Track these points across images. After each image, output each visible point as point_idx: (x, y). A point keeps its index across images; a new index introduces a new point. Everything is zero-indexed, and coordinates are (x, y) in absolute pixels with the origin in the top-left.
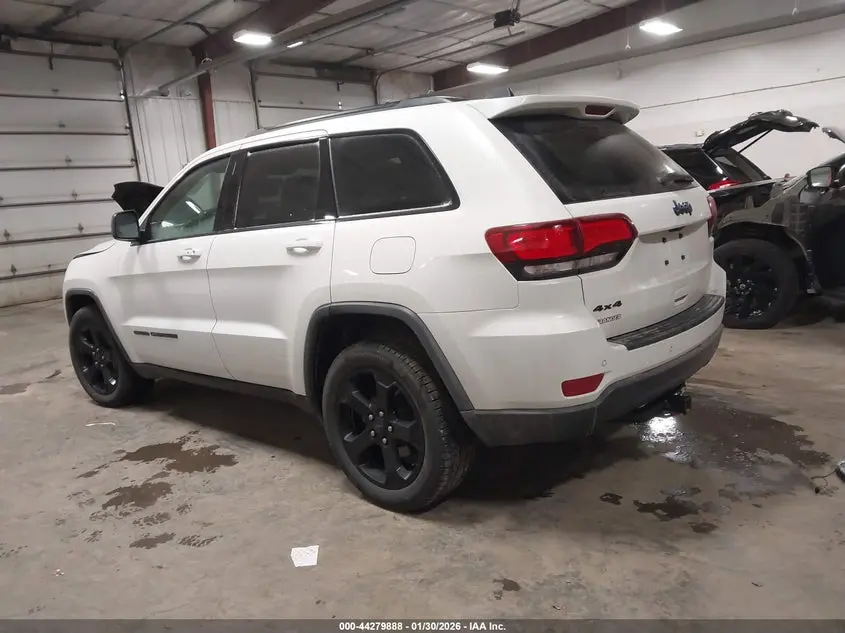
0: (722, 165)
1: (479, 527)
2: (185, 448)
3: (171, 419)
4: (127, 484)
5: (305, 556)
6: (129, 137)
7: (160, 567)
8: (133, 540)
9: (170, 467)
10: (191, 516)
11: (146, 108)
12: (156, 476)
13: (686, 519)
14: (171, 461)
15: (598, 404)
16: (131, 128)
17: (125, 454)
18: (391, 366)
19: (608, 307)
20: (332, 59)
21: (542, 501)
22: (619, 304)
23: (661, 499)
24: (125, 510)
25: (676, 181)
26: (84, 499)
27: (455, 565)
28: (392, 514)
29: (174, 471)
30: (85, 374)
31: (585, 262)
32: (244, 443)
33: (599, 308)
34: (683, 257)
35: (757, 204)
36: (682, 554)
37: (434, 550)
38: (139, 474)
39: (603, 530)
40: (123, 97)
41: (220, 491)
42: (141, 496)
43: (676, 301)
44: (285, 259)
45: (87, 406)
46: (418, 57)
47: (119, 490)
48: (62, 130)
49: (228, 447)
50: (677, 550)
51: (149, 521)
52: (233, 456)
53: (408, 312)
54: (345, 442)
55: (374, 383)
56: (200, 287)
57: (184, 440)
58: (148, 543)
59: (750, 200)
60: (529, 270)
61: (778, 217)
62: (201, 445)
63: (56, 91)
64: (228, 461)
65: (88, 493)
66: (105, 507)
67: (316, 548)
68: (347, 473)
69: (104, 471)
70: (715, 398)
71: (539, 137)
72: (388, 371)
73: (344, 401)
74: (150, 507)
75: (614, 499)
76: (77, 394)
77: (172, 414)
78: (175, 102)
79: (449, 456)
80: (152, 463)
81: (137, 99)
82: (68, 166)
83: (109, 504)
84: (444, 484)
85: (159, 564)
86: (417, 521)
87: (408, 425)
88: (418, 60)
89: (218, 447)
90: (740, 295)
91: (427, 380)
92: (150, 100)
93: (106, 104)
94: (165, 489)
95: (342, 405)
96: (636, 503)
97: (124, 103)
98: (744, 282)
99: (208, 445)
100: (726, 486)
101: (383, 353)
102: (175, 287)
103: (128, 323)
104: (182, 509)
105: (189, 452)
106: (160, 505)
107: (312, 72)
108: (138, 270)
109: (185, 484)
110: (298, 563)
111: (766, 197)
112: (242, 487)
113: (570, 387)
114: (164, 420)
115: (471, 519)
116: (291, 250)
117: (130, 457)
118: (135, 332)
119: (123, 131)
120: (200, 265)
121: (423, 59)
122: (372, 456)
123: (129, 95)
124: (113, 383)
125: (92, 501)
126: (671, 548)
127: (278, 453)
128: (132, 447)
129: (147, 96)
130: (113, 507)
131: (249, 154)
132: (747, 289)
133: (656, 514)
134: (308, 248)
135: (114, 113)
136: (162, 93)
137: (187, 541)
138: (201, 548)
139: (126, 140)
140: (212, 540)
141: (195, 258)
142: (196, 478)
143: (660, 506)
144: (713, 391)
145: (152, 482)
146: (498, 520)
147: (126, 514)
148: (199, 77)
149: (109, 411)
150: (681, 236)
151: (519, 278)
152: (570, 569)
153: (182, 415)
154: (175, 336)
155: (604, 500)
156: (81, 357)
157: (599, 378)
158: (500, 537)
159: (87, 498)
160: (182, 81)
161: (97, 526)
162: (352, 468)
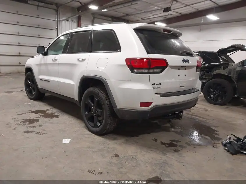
0: (222, 59)
1: (115, 141)
2: (47, 112)
3: (47, 105)
4: (29, 118)
5: (66, 141)
6: (56, 31)
7: (28, 138)
8: (24, 131)
9: (41, 116)
10: (41, 127)
11: (62, 23)
12: (36, 117)
13: (173, 148)
14: (42, 115)
15: (150, 110)
16: (57, 28)
17: (31, 111)
18: (98, 94)
19: (157, 84)
20: (117, 16)
21: (136, 137)
22: (160, 84)
23: (169, 142)
24: (25, 124)
25: (186, 54)
26: (16, 120)
27: (104, 149)
28: (93, 135)
29: (42, 117)
30: (27, 90)
31: (151, 71)
32: (63, 113)
33: (154, 84)
34: (185, 75)
35: (224, 69)
36: (167, 156)
37: (101, 144)
38: (33, 116)
39: (149, 147)
40: (56, 20)
41: (52, 123)
42: (31, 121)
43: (181, 87)
44: (76, 62)
45: (27, 99)
46: (142, 18)
47: (26, 119)
48: (38, 27)
49: (58, 113)
50: (167, 155)
51: (30, 127)
52: (59, 116)
53: (104, 79)
54: (85, 114)
55: (94, 98)
56: (56, 68)
57: (48, 110)
58: (28, 132)
59: (222, 67)
60: (135, 70)
61: (230, 73)
62: (52, 112)
63: (38, 16)
64: (57, 117)
65: (18, 119)
66: (20, 122)
67: (70, 140)
68: (85, 123)
69: (24, 114)
70: (197, 121)
71: (146, 36)
72: (97, 95)
73: (86, 103)
74: (32, 124)
75: (156, 140)
76: (25, 96)
77: (48, 104)
78: (70, 22)
79: (109, 120)
80: (37, 114)
81: (60, 21)
82: (39, 37)
83: (22, 122)
84: (108, 128)
85: (28, 137)
86: (100, 137)
87: (100, 111)
88: (141, 19)
89: (56, 113)
90: (215, 95)
91: (107, 98)
92: (64, 21)
93: (51, 21)
94: (38, 120)
95: (86, 104)
96: (161, 142)
97: (56, 21)
98: (217, 91)
99: (54, 112)
100: (189, 142)
101: (97, 90)
102: (50, 68)
103: (39, 77)
104: (40, 126)
105: (48, 113)
106: (35, 124)
107: (110, 19)
108: (43, 63)
109: (43, 120)
110: (63, 142)
111: (227, 67)
112: (58, 123)
113: (142, 104)
114: (45, 105)
115: (115, 139)
116: (78, 60)
117: (32, 112)
118: (40, 80)
119: (55, 29)
120: (57, 62)
121: (142, 19)
122: (91, 119)
123: (58, 19)
124: (34, 93)
125: (18, 121)
126: (165, 154)
127: (71, 117)
128: (33, 110)
129: (63, 20)
130: (23, 123)
131: (74, 33)
132: (218, 93)
133: (165, 145)
134: (82, 59)
135: (53, 24)
136: (67, 20)
137: (38, 133)
138: (41, 135)
139: (56, 32)
140: (44, 134)
141: (56, 60)
142: (47, 119)
143: (168, 144)
144: (198, 119)
145: (35, 119)
146: (122, 140)
147: (25, 125)
148: (78, 16)
149: (32, 101)
150: (185, 69)
151: (132, 72)
152: (135, 154)
153: (50, 104)
154: (49, 81)
155: (152, 140)
156: (27, 85)
157: (151, 103)
158: (120, 144)
159: (17, 120)
160: (73, 17)
161: (16, 126)
162: (86, 121)
